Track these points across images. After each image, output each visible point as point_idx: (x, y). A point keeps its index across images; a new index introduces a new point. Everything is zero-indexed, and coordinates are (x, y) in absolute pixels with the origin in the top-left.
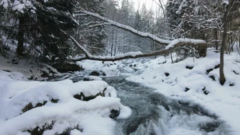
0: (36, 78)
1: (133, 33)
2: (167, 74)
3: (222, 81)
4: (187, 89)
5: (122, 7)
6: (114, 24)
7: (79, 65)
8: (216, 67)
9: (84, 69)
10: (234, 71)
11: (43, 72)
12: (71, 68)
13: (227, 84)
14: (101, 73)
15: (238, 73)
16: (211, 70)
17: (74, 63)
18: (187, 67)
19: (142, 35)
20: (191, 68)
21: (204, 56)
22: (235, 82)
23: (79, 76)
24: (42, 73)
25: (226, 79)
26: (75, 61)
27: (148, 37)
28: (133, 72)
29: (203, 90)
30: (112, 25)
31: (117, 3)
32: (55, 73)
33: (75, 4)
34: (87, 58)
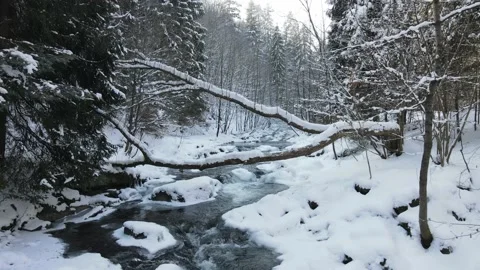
0: (25, 223)
1: (245, 107)
2: (313, 205)
3: (426, 241)
4: (347, 260)
5: (248, 20)
6: (206, 88)
7: (131, 175)
8: (414, 204)
9: (144, 181)
10: (454, 214)
11: (42, 205)
12: (114, 180)
13: (435, 246)
14: (175, 196)
15: (463, 217)
16: (404, 209)
17: (121, 171)
18: (358, 189)
19: (265, 112)
20: (364, 192)
21: (398, 154)
22: (453, 244)
23: (130, 199)
24: (41, 209)
25: (435, 236)
26: (124, 166)
27: (277, 116)
28: (251, 180)
29: (383, 264)
30: (202, 90)
31: (236, 12)
32: (74, 201)
33: (118, 52)
34: (147, 161)
